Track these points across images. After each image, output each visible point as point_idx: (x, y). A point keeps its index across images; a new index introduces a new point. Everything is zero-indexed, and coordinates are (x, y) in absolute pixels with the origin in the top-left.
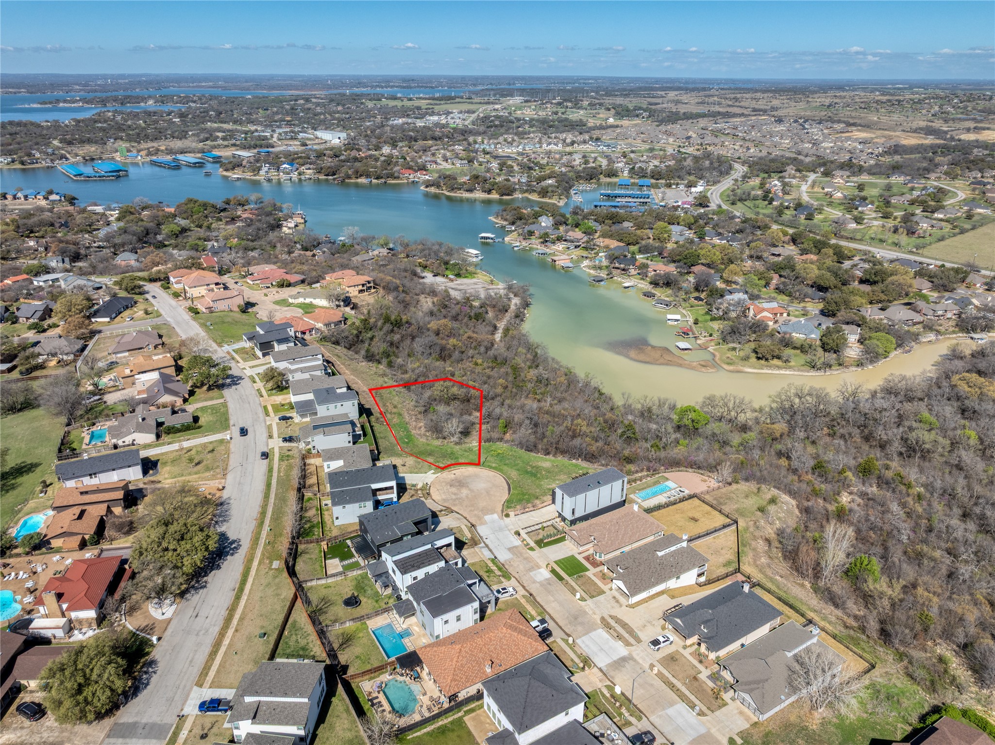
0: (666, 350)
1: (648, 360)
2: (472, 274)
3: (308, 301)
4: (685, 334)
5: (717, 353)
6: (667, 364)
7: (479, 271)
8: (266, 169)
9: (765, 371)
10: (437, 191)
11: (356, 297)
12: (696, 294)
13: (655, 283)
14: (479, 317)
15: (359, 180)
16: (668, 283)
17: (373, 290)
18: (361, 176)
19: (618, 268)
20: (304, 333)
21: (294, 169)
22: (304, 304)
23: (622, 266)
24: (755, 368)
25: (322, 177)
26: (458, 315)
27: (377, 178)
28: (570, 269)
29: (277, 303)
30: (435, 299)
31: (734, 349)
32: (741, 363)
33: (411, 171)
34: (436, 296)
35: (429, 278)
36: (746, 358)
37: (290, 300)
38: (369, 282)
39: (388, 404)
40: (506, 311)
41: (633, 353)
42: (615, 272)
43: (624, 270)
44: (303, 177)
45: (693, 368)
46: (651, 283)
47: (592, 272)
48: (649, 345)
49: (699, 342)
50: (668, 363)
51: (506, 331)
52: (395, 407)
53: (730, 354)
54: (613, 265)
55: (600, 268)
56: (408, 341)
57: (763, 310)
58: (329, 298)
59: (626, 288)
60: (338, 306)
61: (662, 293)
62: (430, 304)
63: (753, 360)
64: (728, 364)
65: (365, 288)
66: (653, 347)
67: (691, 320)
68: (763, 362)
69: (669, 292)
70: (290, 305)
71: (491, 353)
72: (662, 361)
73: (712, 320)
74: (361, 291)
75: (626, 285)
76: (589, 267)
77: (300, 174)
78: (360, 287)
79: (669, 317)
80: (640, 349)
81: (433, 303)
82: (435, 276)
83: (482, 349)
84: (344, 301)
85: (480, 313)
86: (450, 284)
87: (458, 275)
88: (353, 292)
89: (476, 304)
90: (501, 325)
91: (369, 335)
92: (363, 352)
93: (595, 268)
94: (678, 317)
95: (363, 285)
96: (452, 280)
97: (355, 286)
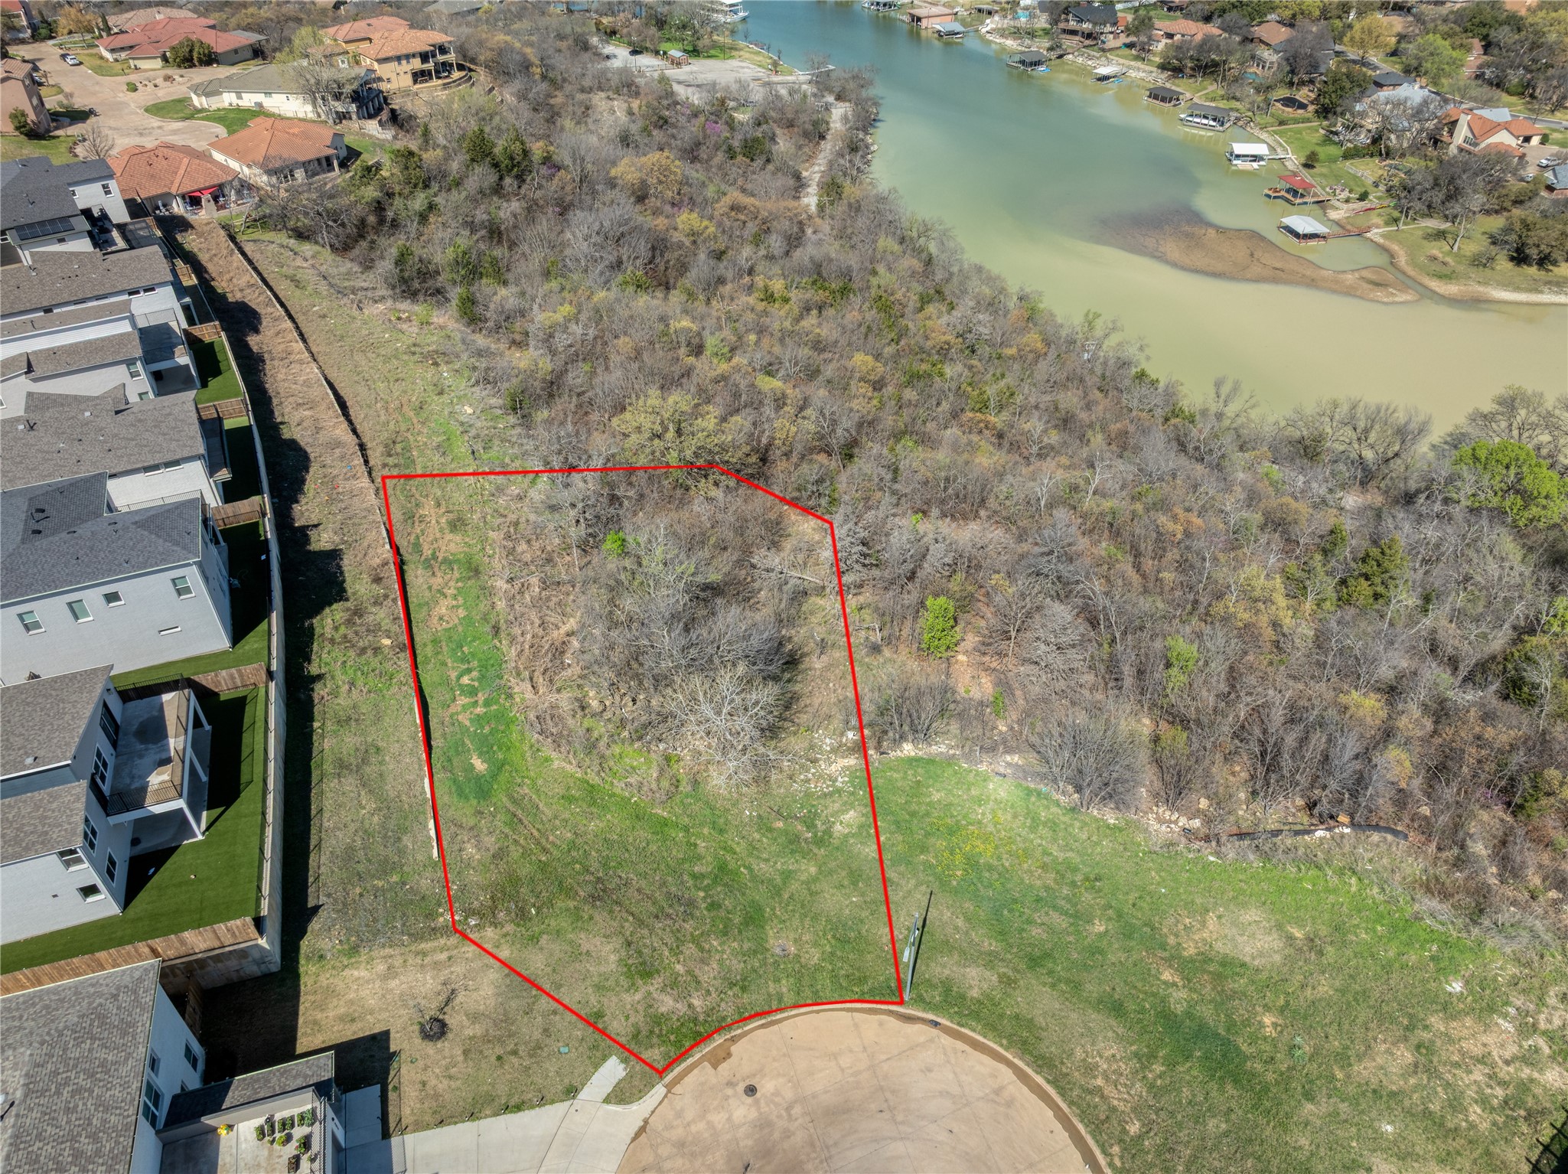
0: (1255, 236)
1: (1219, 267)
2: (725, 51)
3: (249, 100)
4: (1294, 194)
5: (1395, 247)
6: (1275, 280)
7: (742, 44)
9: (1547, 297)
11: (406, 93)
12: (1283, 92)
13: (1173, 68)
14: (754, 149)
16: (1207, 67)
17: (457, 74)
19: (1073, 32)
20: (194, 201)
22: (239, 110)
23: (1086, 26)
24: (1518, 289)
26: (698, 144)
28: (956, 39)
29: (157, 109)
30: (635, 104)
31: (1441, 235)
32: (1473, 273)
34: (637, 94)
35: (619, 55)
36: (1481, 262)
37: (198, 101)
38: (443, 50)
39: (428, 509)
40: (822, 137)
41: (1172, 248)
42: (1069, 42)
43: (1089, 36)
45: (1349, 292)
46: (1163, 67)
47: (1010, 43)
48: (1209, 225)
49: (1334, 215)
50: (1277, 277)
51: (832, 188)
52: (457, 524)
53: (1437, 249)
54: (1062, 25)
55: (1031, 34)
56: (544, 224)
57: (1496, 127)
58: (313, 92)
59: (1104, 78)
60: (342, 117)
61: (1195, 91)
62: (621, 115)
63: (1504, 265)
64: (1440, 277)
65: (430, 65)
66: (1221, 230)
67: (1293, 160)
68: (1533, 270)
69: (1212, 87)
70: (194, 114)
71: (803, 255)
72: (1256, 269)
73: (1347, 156)
74: (419, 76)
75: (1103, 71)
76: (1002, 33)
78: (417, 64)
79: (1239, 148)
80: (1188, 236)
81: (630, 113)
82: (634, 52)
83: (776, 243)
84: (356, 97)
85: (756, 140)
86: (672, 73)
87: (695, 52)
88: (396, 79)
89: (741, 117)
90: (814, 173)
91: (419, 202)
92: (386, 265)
93: (1017, 33)
94: (1261, 149)
95: (425, 57)
96: (677, 63)
97: (398, 59)
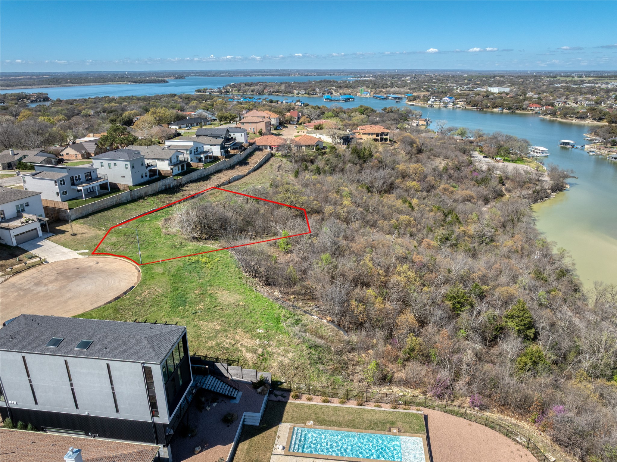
7: (534, 162)
8: (432, 100)
10: (552, 118)
14: (484, 182)
15: (495, 110)
17: (388, 142)
18: (497, 107)
21: (452, 101)
25: (469, 107)
27: (509, 109)
33: (538, 105)
38: (385, 134)
44: (455, 107)
58: (333, 135)
60: (338, 143)
62: (443, 164)
65: (379, 138)
74: (375, 140)
77: (454, 105)
78: (374, 136)
81: (447, 165)
82: (485, 157)
84: (345, 140)
85: (486, 179)
88: (367, 140)
95: (378, 135)
97: (369, 134)
